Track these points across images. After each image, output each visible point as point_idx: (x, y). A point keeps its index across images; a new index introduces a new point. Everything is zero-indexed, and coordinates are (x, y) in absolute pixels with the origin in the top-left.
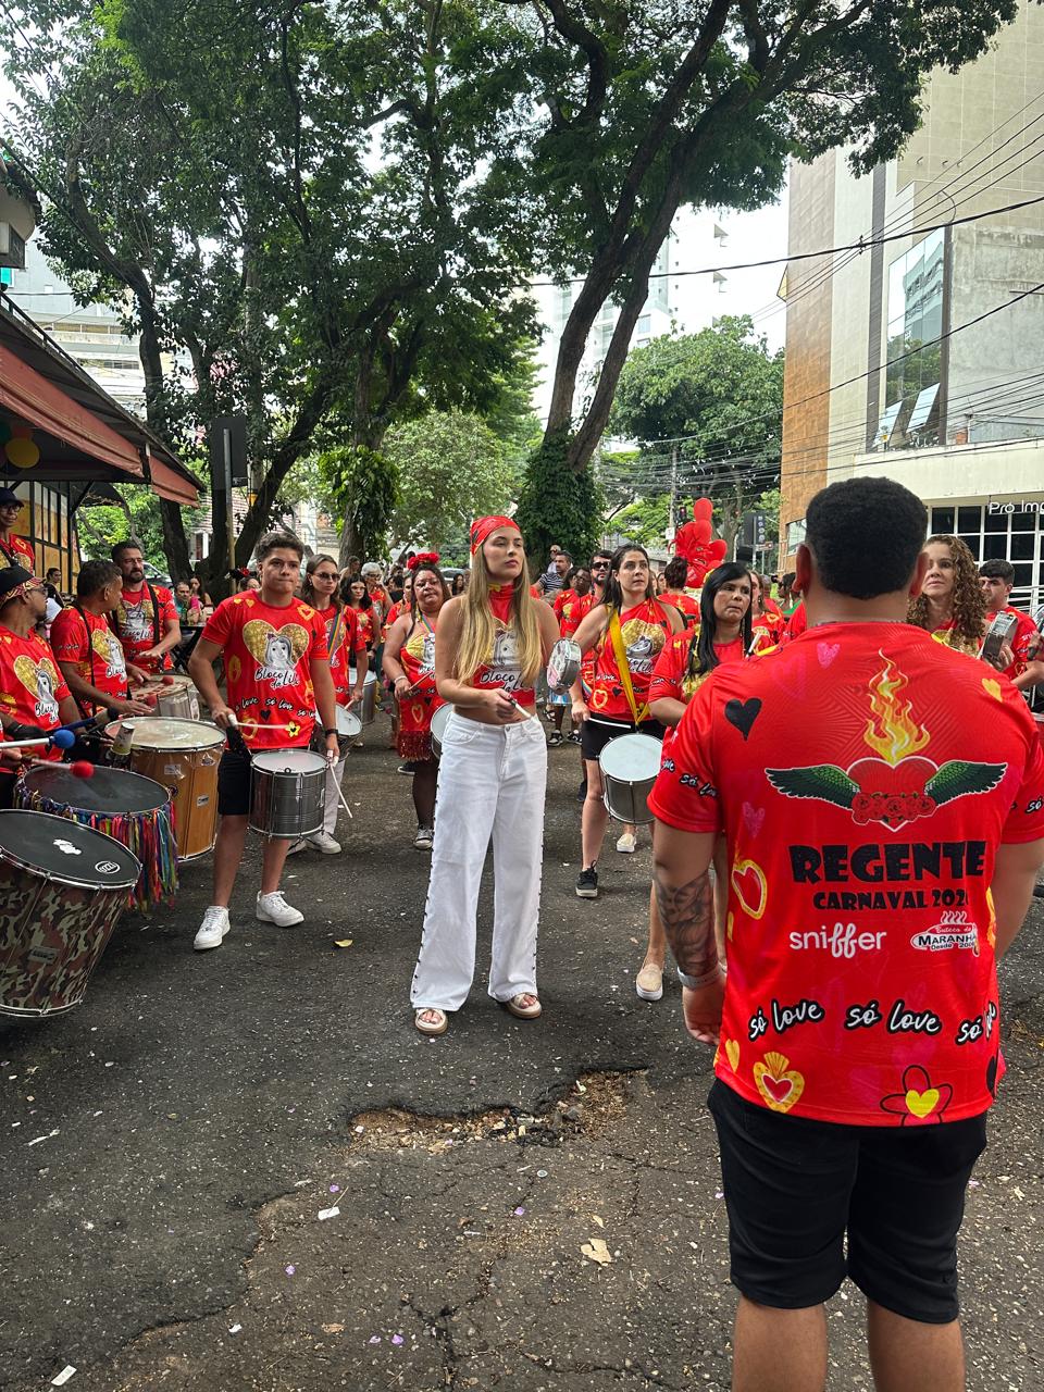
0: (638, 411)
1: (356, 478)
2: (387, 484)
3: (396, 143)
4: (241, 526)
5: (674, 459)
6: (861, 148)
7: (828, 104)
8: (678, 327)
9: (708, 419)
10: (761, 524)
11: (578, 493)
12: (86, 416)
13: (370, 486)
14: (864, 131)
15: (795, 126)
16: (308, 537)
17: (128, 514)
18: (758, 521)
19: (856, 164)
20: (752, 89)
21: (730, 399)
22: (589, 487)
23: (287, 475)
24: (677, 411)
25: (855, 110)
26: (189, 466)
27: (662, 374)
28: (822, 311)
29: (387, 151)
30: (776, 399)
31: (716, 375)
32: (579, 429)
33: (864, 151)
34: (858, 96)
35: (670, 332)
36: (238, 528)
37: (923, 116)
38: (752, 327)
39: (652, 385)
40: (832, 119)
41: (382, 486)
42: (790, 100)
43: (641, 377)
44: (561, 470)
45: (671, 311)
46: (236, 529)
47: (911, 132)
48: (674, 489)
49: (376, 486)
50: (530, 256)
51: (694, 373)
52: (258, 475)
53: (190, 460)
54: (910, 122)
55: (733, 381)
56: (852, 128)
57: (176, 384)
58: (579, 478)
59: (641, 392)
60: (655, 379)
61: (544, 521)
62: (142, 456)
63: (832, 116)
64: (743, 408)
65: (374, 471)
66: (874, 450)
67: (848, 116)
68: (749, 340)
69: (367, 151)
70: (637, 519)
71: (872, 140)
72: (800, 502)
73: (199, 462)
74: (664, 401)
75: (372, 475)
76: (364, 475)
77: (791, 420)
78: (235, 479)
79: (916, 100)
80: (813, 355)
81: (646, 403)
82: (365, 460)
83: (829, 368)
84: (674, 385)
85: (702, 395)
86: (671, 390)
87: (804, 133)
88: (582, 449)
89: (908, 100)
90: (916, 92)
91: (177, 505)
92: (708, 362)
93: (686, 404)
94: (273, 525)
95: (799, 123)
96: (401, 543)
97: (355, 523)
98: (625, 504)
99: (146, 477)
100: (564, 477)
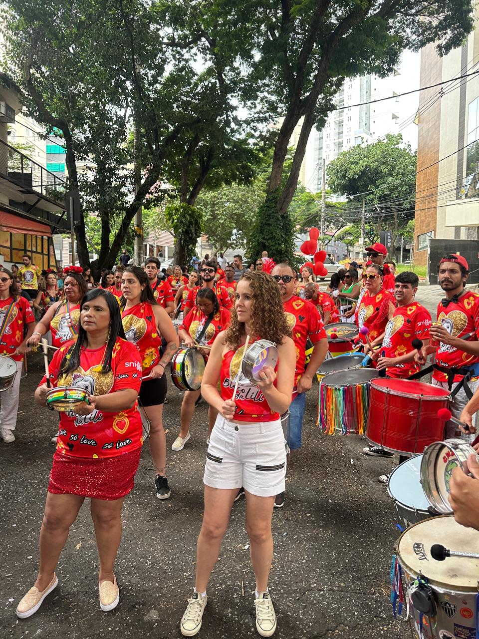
0: (345, 182)
1: (181, 219)
2: (196, 222)
3: (210, 56)
5: (364, 204)
6: (443, 42)
7: (426, 21)
8: (364, 140)
9: (380, 185)
10: (389, 237)
11: (282, 224)
13: (187, 222)
14: (445, 34)
15: (410, 34)
19: (440, 50)
20: (364, 9)
21: (391, 175)
22: (288, 221)
24: (365, 181)
25: (440, 23)
27: (357, 163)
28: (436, 129)
29: (206, 60)
30: (413, 173)
31: (384, 163)
33: (444, 43)
34: (442, 16)
35: (361, 143)
37: (474, 24)
38: (402, 139)
39: (351, 169)
40: (429, 29)
41: (194, 222)
42: (407, 20)
44: (273, 212)
45: (371, 134)
47: (469, 33)
48: (363, 219)
49: (190, 223)
50: (277, 108)
51: (372, 162)
54: (467, 27)
55: (392, 166)
56: (439, 33)
58: (283, 217)
59: (346, 173)
60: (353, 166)
61: (264, 238)
63: (429, 27)
64: (397, 179)
65: (190, 215)
66: (461, 198)
67: (436, 27)
68: (401, 146)
69: (195, 60)
70: (350, 233)
71: (448, 37)
72: (424, 225)
74: (357, 176)
75: (188, 217)
76: (184, 217)
77: (420, 184)
79: (471, 14)
80: (431, 152)
81: (348, 178)
82: (185, 210)
84: (362, 168)
85: (377, 173)
86: (361, 171)
87: (414, 37)
88: (284, 201)
89: (466, 16)
90: (471, 11)
92: (379, 157)
93: (369, 178)
95: (412, 32)
97: (181, 240)
98: (342, 226)
100: (274, 216)
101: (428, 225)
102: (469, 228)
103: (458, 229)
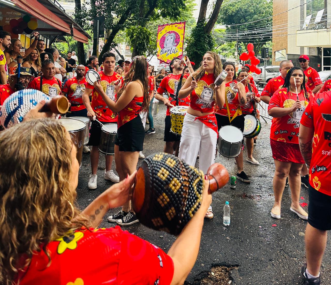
0: (226, 17)
1: (138, 35)
2: (147, 37)
4: (102, 49)
5: (237, 31)
9: (248, 19)
10: (267, 52)
11: (207, 41)
12: (54, 15)
13: (142, 38)
16: (123, 52)
17: (69, 45)
18: (266, 51)
21: (255, 13)
22: (211, 39)
23: (117, 34)
24: (238, 17)
26: (87, 31)
27: (234, 6)
31: (251, 6)
32: (208, 21)
36: (101, 50)
39: (230, 9)
43: (227, 7)
44: (202, 33)
46: (100, 50)
48: (237, 40)
49: (144, 38)
51: (244, 5)
52: (108, 34)
53: (87, 30)
57: (84, 7)
58: (208, 36)
59: (227, 11)
60: (231, 7)
61: (196, 49)
62: (71, 27)
65: (144, 33)
66: (303, 29)
70: (225, 49)
72: (279, 45)
73: (90, 31)
74: (234, 14)
76: (140, 34)
77: (275, 20)
78: (100, 35)
81: (228, 14)
82: (141, 30)
83: (288, 4)
85: (246, 12)
86: (236, 10)
88: (209, 27)
91: (83, 43)
93: (241, 15)
94: (111, 49)
96: (151, 55)
97: (137, 49)
98: (221, 45)
99: (71, 34)
100: (203, 35)
101: (282, 45)
102: (310, 48)
103: (302, 48)
